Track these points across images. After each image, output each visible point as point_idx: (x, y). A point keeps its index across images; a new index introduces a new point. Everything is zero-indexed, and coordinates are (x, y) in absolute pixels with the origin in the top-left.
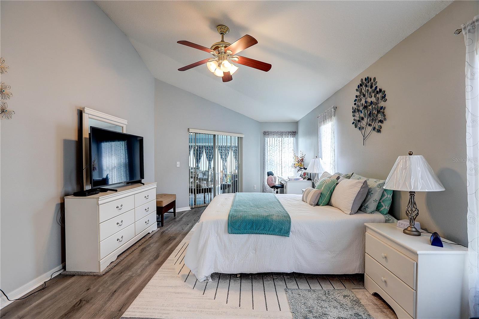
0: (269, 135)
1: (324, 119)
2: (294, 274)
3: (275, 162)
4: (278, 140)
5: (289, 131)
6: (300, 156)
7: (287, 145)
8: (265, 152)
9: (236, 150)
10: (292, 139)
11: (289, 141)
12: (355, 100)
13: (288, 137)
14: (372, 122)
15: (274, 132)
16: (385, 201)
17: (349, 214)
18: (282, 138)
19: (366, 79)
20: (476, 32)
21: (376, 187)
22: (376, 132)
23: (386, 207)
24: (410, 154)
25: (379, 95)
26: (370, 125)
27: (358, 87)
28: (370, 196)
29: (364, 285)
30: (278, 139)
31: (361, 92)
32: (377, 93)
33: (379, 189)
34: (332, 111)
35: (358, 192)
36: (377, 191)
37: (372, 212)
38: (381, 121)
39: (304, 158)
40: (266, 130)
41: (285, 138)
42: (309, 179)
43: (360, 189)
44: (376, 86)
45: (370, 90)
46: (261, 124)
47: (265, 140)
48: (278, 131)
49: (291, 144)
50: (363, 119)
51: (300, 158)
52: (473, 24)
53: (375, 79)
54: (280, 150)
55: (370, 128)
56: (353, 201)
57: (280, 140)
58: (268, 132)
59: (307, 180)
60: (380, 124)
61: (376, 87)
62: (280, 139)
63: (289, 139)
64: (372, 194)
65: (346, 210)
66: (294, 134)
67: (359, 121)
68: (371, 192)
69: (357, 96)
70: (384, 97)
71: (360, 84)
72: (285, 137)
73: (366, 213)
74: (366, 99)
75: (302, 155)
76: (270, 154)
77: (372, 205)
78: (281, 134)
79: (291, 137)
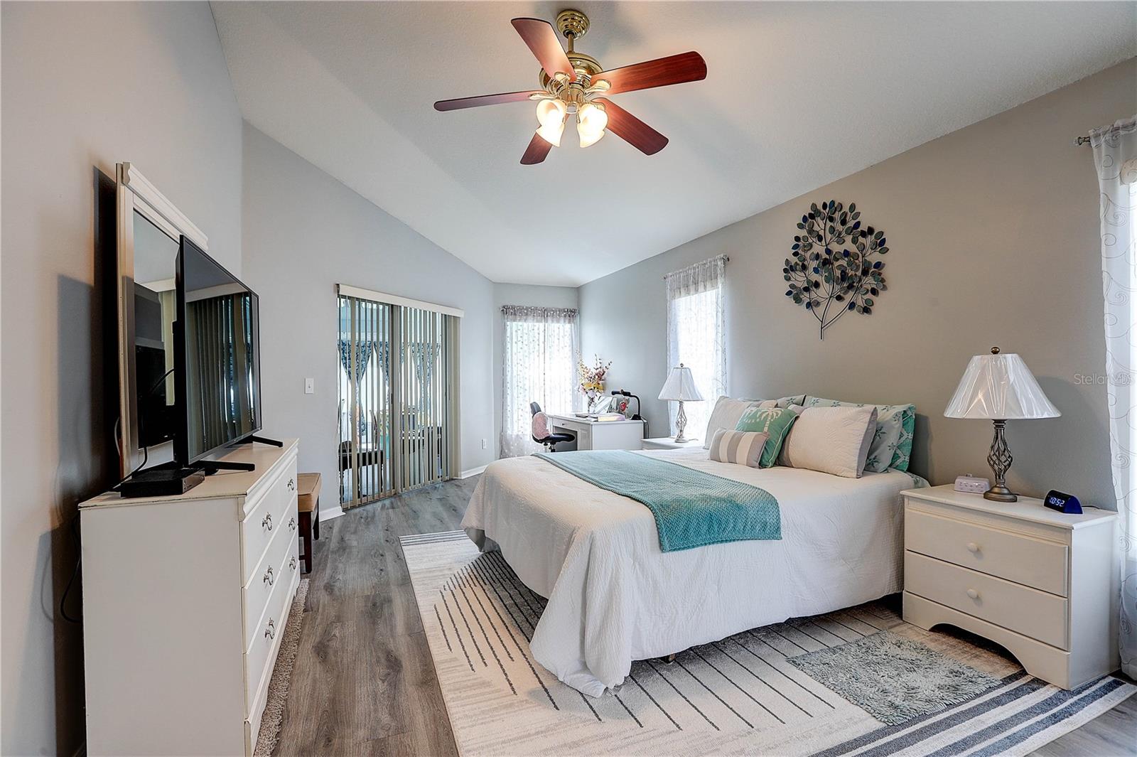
0: (515, 314)
1: (691, 284)
2: (790, 622)
3: (529, 380)
4: (536, 328)
5: (561, 307)
6: (591, 365)
7: (556, 341)
8: (506, 355)
9: (387, 352)
10: (568, 326)
11: (561, 331)
12: (796, 247)
13: (558, 322)
14: (846, 293)
15: (527, 309)
16: (904, 445)
17: (855, 476)
18: (546, 324)
19: (825, 206)
20: (1121, 146)
21: (891, 419)
22: (859, 312)
23: (904, 459)
24: (995, 353)
25: (868, 241)
26: (839, 298)
27: (805, 219)
28: (878, 438)
29: (900, 615)
30: (537, 324)
31: (811, 231)
32: (863, 234)
33: (897, 424)
34: (717, 265)
35: (865, 431)
36: (894, 428)
37: (886, 471)
38: (874, 292)
39: (606, 370)
40: (509, 303)
41: (553, 324)
42: (636, 417)
43: (867, 425)
44: (856, 221)
45: (839, 227)
46: (499, 286)
47: (505, 325)
48: (536, 306)
49: (566, 337)
50: (817, 285)
51: (595, 372)
52: (1114, 132)
53: (853, 207)
54: (542, 351)
55: (838, 306)
56: (858, 451)
57: (542, 329)
58: (513, 308)
59: (633, 419)
60: (869, 296)
61: (858, 225)
62: (541, 325)
63: (561, 327)
64: (884, 433)
65: (844, 470)
66: (572, 314)
67: (806, 289)
68: (882, 431)
69: (797, 239)
70: (881, 244)
71: (810, 214)
72: (553, 321)
73: (875, 472)
74: (826, 245)
75: (598, 363)
76: (519, 361)
77: (885, 456)
78: (545, 314)
79: (565, 321)
